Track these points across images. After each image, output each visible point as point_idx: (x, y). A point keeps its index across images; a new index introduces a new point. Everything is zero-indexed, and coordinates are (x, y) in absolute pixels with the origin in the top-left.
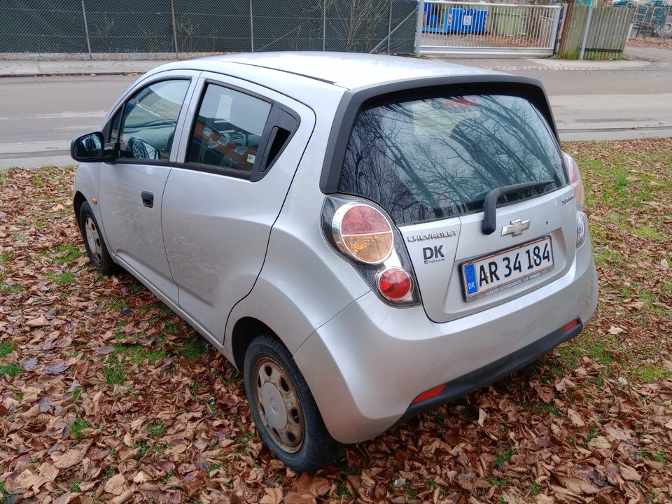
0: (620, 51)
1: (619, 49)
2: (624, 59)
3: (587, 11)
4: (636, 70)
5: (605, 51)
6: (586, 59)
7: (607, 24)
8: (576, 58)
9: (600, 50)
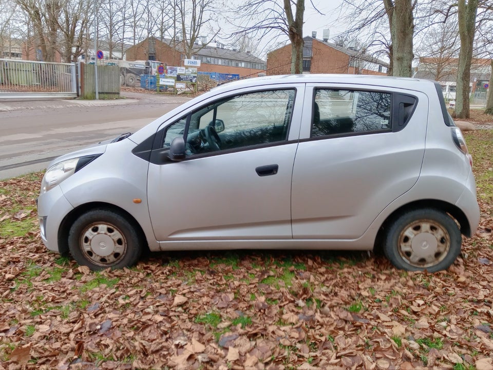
0: (118, 93)
1: (117, 92)
2: (122, 98)
3: (94, 68)
4: (128, 105)
5: (110, 93)
6: (100, 99)
7: (107, 77)
8: (94, 98)
9: (107, 93)
